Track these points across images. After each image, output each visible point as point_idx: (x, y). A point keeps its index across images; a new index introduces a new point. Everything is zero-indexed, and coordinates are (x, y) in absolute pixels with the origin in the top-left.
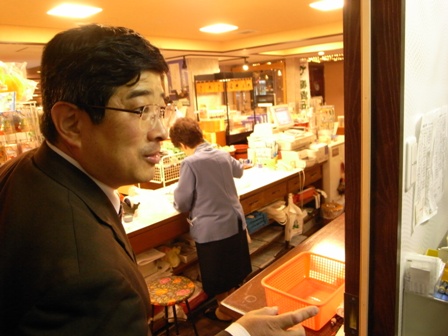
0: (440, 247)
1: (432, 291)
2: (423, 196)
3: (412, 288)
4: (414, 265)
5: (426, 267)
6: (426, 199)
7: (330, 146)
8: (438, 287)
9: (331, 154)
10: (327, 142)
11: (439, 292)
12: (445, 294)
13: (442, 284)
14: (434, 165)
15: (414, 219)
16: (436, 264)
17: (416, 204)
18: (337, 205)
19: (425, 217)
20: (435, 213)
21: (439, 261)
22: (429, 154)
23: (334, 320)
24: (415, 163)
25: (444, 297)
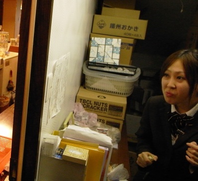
0: (60, 129)
1: (54, 154)
2: (54, 103)
3: (45, 153)
4: (46, 141)
5: (52, 142)
6: (56, 104)
7: (4, 59)
8: (57, 151)
9: (4, 65)
10: (2, 56)
11: (57, 154)
12: (60, 155)
13: (59, 150)
14: (61, 85)
15: (49, 116)
16: (57, 140)
17: (50, 108)
18: (6, 98)
19: (54, 114)
20: (59, 111)
21: (59, 137)
22: (58, 80)
23: (3, 173)
24: (51, 87)
25: (59, 156)
